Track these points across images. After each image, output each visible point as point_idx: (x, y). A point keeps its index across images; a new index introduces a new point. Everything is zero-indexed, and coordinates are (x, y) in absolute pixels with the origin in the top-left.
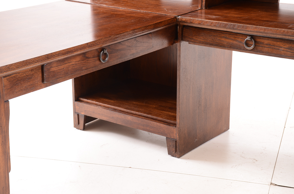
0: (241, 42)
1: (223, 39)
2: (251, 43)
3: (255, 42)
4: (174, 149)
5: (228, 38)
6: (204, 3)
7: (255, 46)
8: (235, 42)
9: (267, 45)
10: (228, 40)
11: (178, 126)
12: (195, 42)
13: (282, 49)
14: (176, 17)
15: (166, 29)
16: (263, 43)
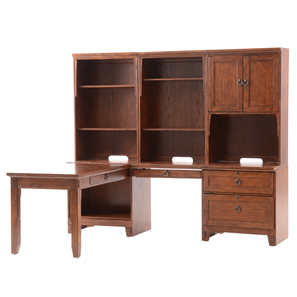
0: (162, 173)
1: (153, 173)
2: (166, 173)
3: (169, 172)
4: (130, 233)
5: (155, 172)
6: (140, 159)
7: (169, 174)
8: (159, 174)
9: (174, 173)
10: (155, 173)
11: (131, 220)
12: (139, 177)
13: (181, 174)
14: (130, 164)
15: (126, 169)
16: (172, 173)
